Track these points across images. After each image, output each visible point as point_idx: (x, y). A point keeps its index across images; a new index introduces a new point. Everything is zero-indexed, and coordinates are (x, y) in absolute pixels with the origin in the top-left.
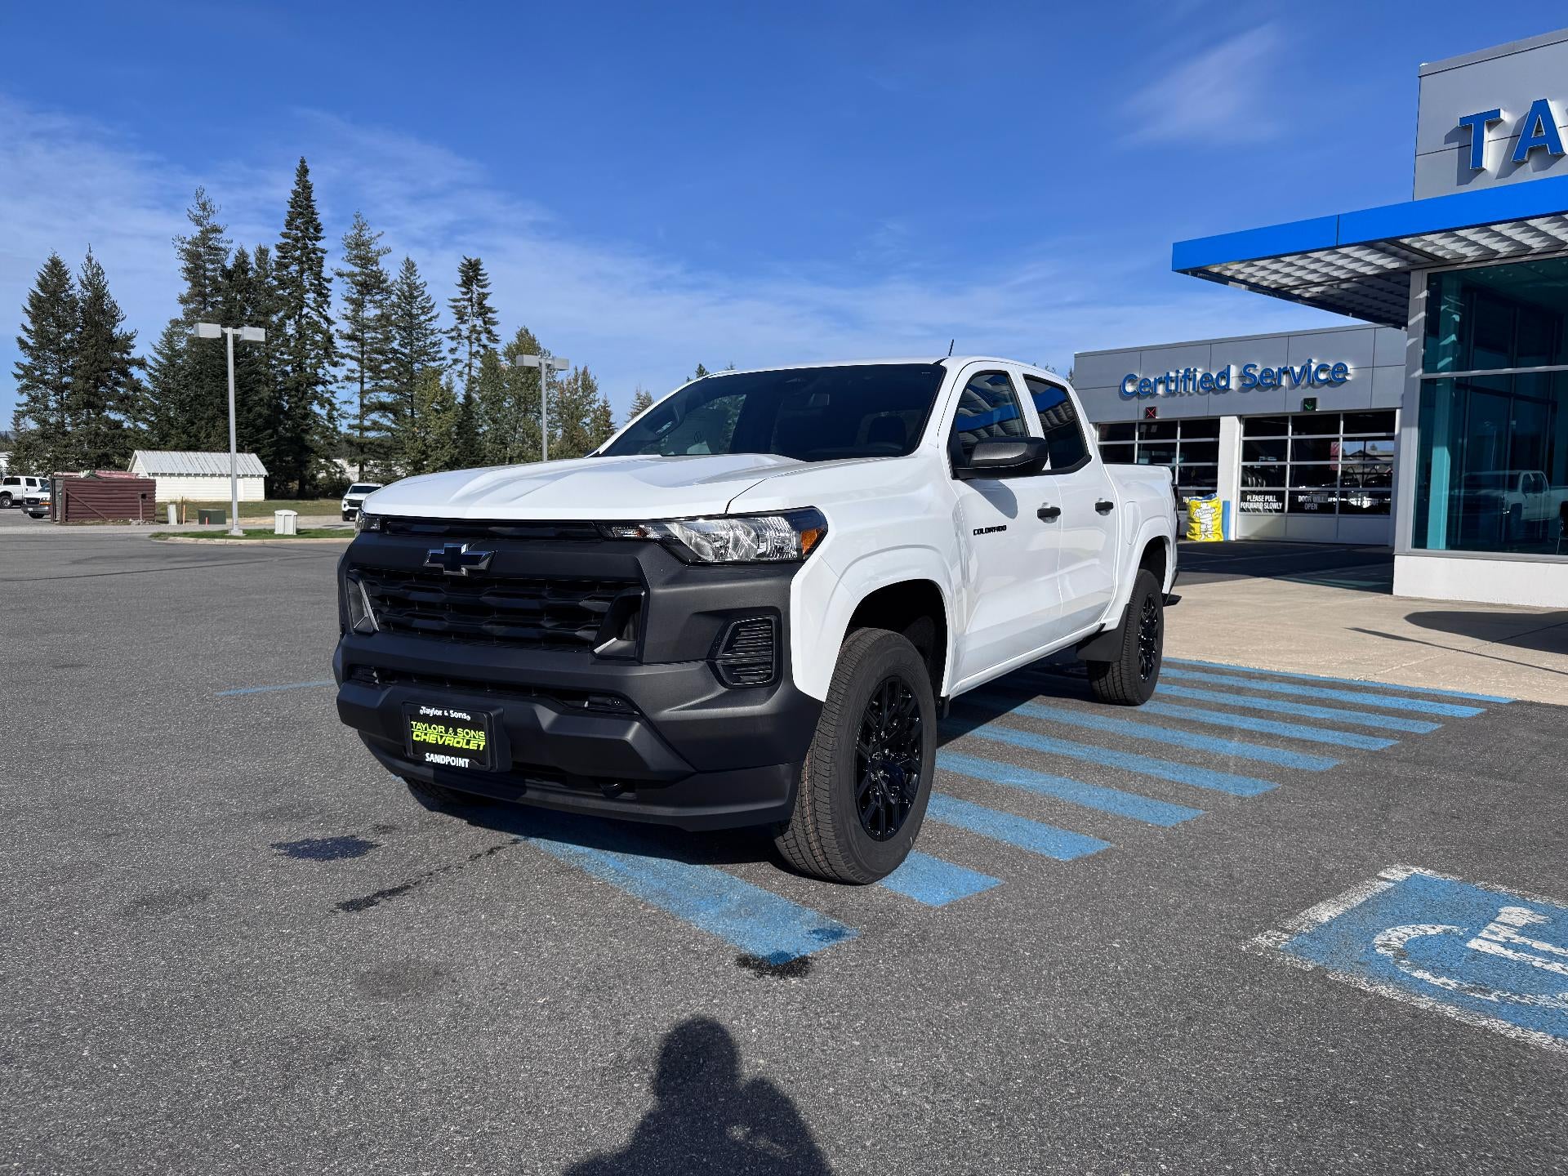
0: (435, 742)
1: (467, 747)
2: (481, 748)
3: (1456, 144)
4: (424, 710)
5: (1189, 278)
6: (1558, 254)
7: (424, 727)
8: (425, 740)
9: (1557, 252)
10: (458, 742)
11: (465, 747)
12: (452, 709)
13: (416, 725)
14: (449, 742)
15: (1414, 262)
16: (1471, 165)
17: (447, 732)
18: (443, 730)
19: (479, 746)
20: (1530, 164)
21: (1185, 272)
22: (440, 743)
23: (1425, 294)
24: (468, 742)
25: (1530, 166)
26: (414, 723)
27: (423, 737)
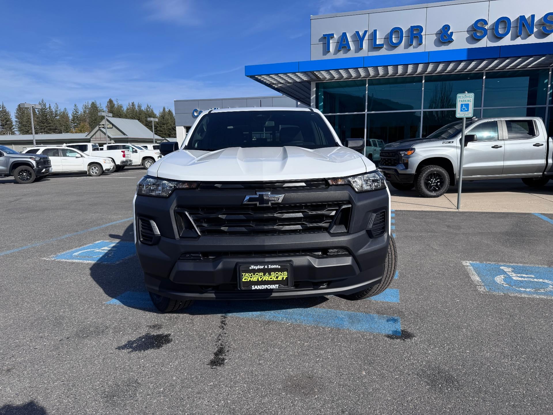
0: (257, 280)
1: (277, 279)
2: (284, 279)
3: (322, 43)
4: (252, 267)
5: (249, 78)
6: (350, 79)
7: (250, 275)
8: (250, 280)
9: (349, 79)
10: (271, 278)
11: (275, 279)
12: (270, 264)
13: (245, 275)
14: (265, 279)
15: (312, 79)
16: (327, 50)
17: (264, 275)
18: (262, 275)
19: (283, 278)
20: (342, 51)
21: (248, 76)
22: (260, 280)
23: (315, 89)
24: (277, 277)
25: (342, 52)
26: (244, 274)
27: (249, 279)
